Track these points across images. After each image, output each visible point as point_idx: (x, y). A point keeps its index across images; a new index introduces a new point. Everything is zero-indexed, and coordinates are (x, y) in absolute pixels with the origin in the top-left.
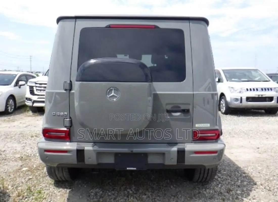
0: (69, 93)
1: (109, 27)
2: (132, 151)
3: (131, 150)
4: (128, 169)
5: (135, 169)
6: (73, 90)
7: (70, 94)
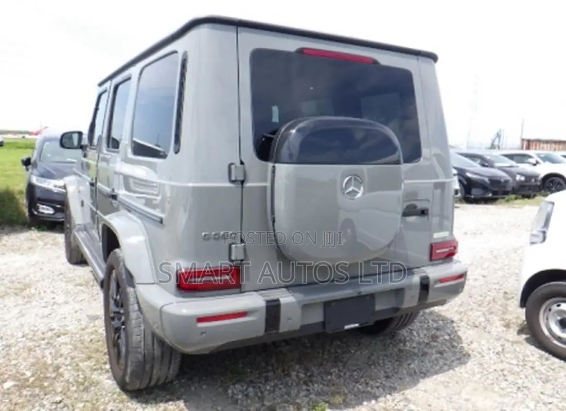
0: (242, 187)
1: (301, 51)
2: (360, 293)
3: (358, 290)
4: (347, 327)
5: (357, 325)
6: (247, 182)
7: (244, 190)
